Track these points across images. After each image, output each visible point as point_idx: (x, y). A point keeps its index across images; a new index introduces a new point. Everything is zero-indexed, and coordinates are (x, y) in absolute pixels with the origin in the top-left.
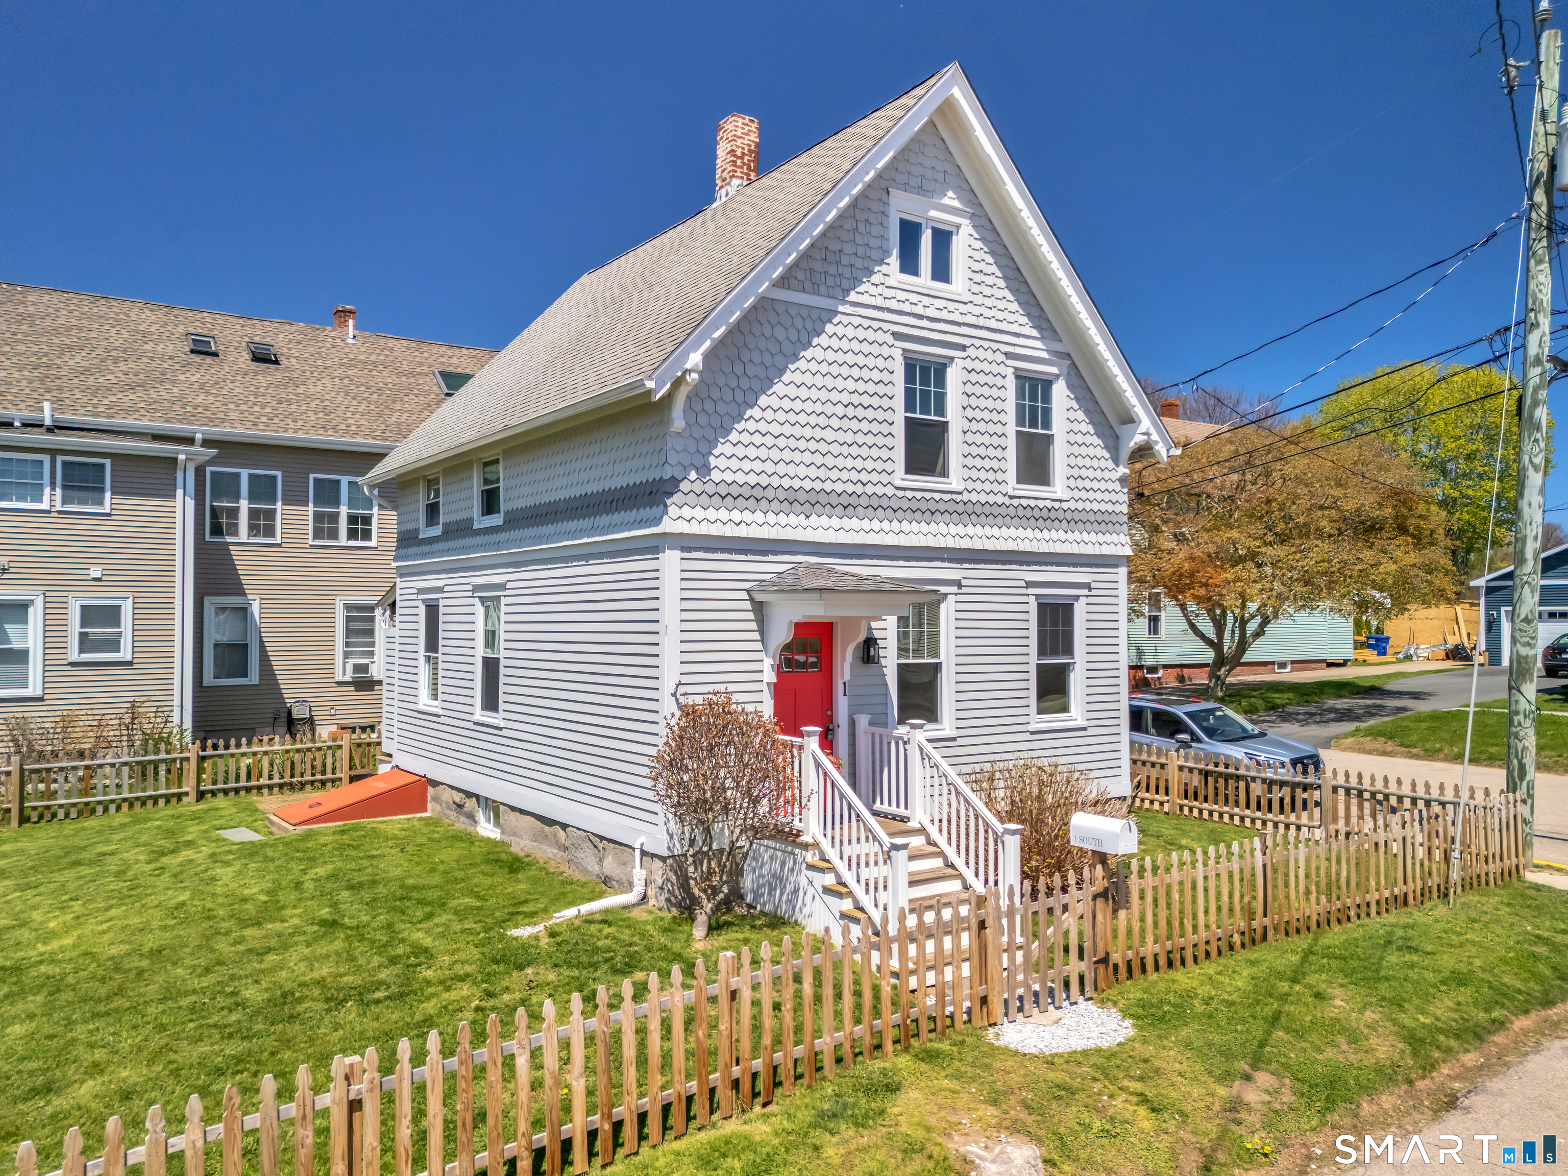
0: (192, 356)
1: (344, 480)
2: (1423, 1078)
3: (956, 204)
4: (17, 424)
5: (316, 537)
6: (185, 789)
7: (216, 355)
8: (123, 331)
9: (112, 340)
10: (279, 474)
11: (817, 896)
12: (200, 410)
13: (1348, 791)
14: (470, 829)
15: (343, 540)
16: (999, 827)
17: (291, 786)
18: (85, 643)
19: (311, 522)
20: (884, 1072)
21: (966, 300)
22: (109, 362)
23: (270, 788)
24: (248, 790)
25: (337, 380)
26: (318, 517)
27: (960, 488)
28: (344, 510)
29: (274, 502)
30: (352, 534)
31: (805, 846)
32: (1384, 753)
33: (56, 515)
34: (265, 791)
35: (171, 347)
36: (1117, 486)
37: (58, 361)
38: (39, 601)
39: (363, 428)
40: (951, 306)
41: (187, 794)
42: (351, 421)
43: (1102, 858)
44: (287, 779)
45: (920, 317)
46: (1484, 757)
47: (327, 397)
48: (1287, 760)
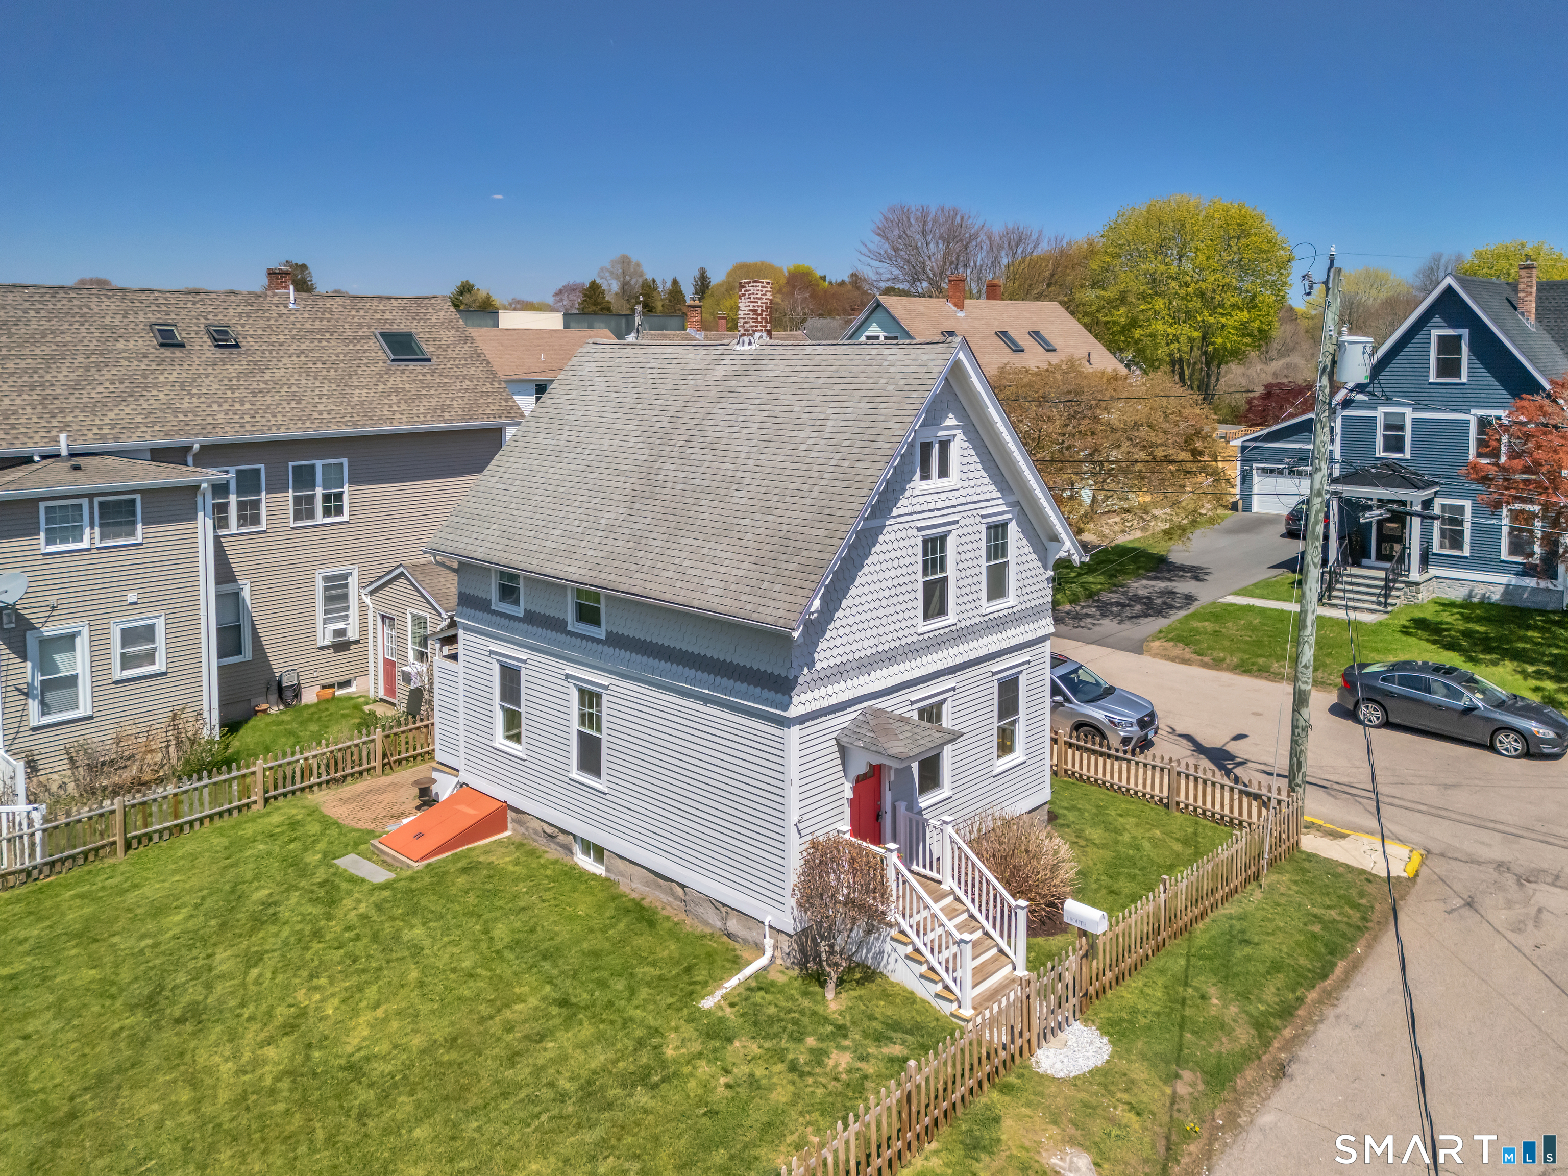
0: (162, 350)
1: (319, 464)
2: (1265, 1053)
3: (956, 423)
4: (37, 458)
5: (296, 518)
6: (253, 798)
7: (182, 345)
8: (93, 329)
9: (86, 343)
10: (262, 467)
11: (900, 960)
12: (191, 417)
13: (1187, 776)
14: (566, 859)
15: (320, 519)
16: (1013, 903)
17: (336, 781)
18: (127, 661)
19: (291, 507)
20: (987, 1107)
21: (958, 487)
22: (93, 370)
23: (320, 784)
24: (302, 790)
25: (294, 358)
26: (297, 500)
27: (955, 621)
28: (319, 491)
29: (258, 492)
30: (327, 512)
31: (890, 925)
32: (1185, 661)
33: (95, 551)
34: (316, 788)
35: (140, 342)
36: (1045, 584)
37: (48, 377)
38: (85, 632)
39: (333, 414)
40: (950, 494)
41: (255, 802)
42: (321, 407)
43: (1084, 933)
44: (332, 775)
45: (932, 510)
46: (1255, 668)
47: (292, 381)
48: (1134, 721)
